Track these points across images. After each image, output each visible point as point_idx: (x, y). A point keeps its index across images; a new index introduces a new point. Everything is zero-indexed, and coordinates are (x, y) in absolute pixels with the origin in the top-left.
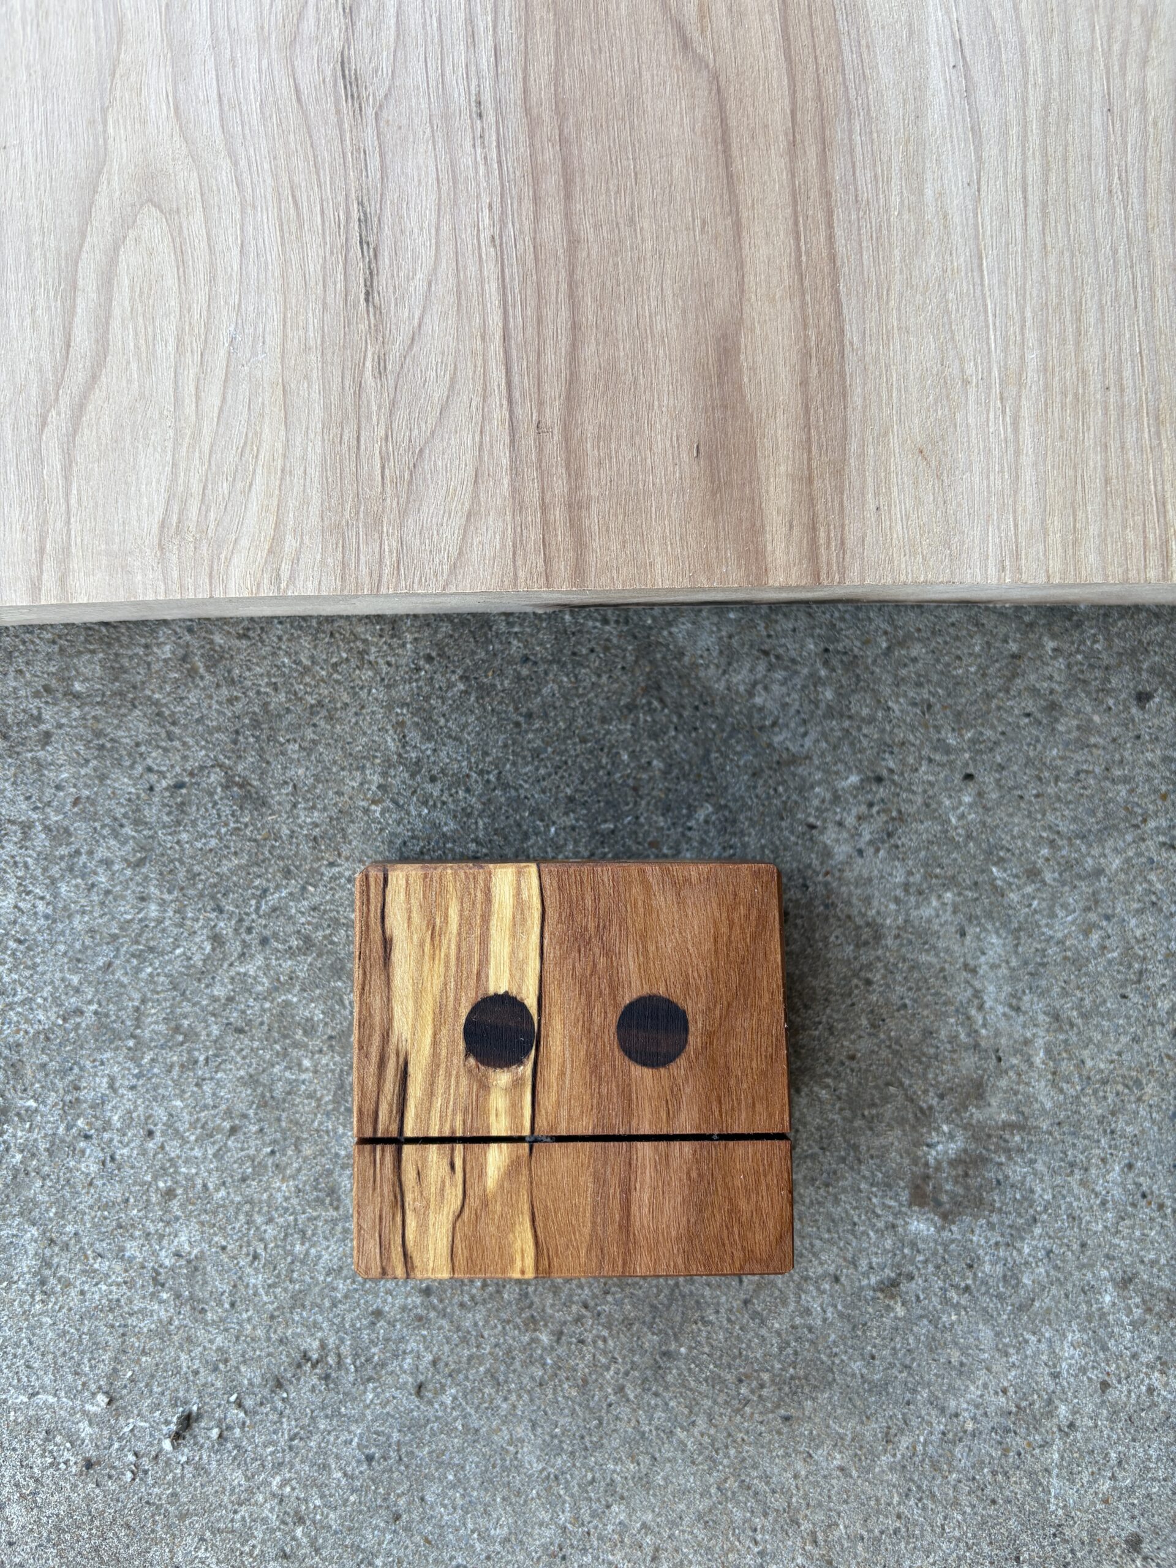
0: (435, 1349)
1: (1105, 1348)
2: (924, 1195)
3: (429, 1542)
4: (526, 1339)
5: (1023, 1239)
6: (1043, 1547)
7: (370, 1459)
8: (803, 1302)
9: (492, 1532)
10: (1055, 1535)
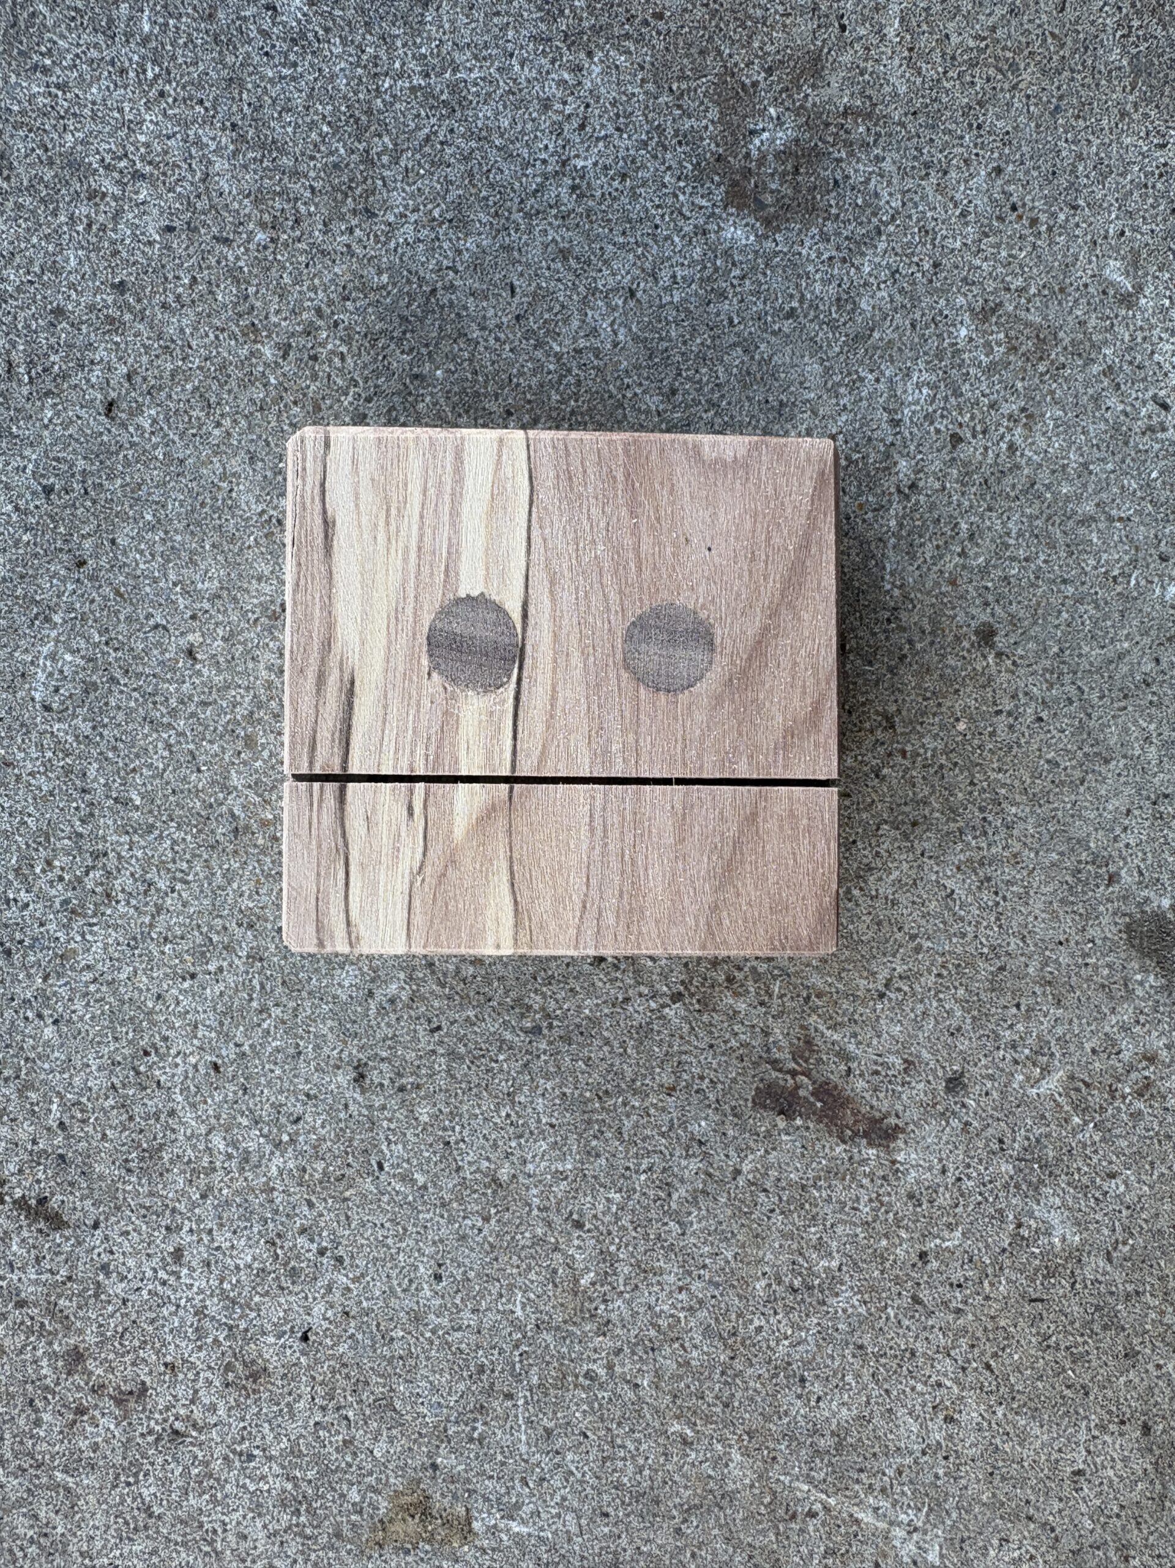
0: (131, 360)
1: (957, 393)
2: (743, 195)
3: (121, 596)
4: (244, 352)
5: (863, 254)
6: (874, 634)
7: (48, 490)
8: (589, 319)
9: (200, 586)
10: (889, 621)
